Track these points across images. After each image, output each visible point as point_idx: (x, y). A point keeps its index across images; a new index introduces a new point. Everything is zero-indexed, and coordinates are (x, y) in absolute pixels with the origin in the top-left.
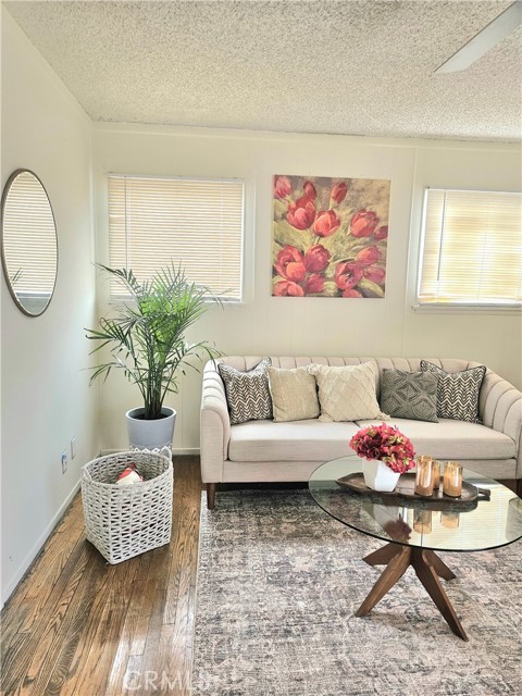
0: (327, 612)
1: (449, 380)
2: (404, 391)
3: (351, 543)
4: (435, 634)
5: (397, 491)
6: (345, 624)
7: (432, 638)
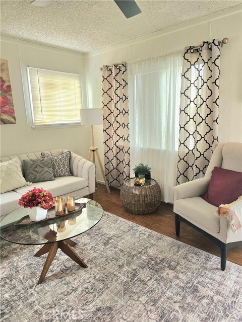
0: (22, 291)
1: (56, 160)
2: (36, 169)
3: (25, 251)
4: (75, 272)
5: (48, 218)
6: (33, 291)
7: (74, 275)
